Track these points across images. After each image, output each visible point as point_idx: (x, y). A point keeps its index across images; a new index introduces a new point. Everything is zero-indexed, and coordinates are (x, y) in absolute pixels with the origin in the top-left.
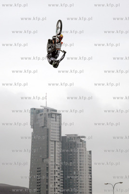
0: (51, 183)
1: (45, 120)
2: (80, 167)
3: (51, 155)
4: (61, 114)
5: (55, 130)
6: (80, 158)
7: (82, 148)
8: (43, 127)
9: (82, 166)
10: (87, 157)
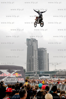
0: (34, 65)
3: (34, 55)
4: (37, 41)
5: (36, 46)
8: (31, 45)
9: (45, 59)
10: (47, 56)
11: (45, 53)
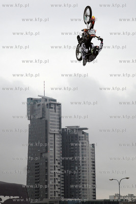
0: (51, 179)
1: (43, 110)
2: (83, 162)
4: (60, 104)
5: (55, 121)
6: (82, 152)
7: (84, 141)
8: (41, 118)
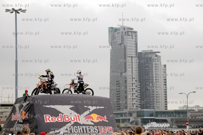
0: (130, 94)
1: (122, 38)
3: (129, 70)
4: (136, 32)
5: (132, 46)
6: (156, 72)
7: (157, 63)
8: (120, 44)
9: (157, 78)
10: (162, 71)
11: (156, 64)
